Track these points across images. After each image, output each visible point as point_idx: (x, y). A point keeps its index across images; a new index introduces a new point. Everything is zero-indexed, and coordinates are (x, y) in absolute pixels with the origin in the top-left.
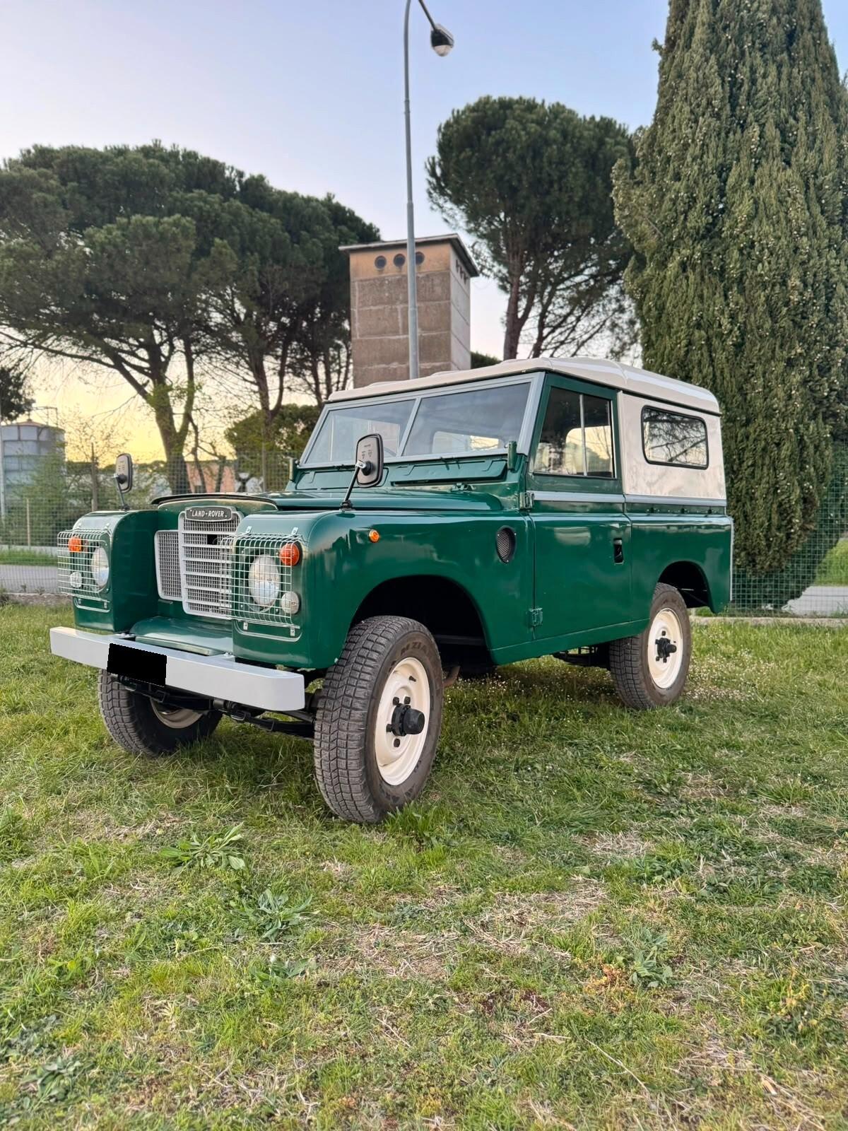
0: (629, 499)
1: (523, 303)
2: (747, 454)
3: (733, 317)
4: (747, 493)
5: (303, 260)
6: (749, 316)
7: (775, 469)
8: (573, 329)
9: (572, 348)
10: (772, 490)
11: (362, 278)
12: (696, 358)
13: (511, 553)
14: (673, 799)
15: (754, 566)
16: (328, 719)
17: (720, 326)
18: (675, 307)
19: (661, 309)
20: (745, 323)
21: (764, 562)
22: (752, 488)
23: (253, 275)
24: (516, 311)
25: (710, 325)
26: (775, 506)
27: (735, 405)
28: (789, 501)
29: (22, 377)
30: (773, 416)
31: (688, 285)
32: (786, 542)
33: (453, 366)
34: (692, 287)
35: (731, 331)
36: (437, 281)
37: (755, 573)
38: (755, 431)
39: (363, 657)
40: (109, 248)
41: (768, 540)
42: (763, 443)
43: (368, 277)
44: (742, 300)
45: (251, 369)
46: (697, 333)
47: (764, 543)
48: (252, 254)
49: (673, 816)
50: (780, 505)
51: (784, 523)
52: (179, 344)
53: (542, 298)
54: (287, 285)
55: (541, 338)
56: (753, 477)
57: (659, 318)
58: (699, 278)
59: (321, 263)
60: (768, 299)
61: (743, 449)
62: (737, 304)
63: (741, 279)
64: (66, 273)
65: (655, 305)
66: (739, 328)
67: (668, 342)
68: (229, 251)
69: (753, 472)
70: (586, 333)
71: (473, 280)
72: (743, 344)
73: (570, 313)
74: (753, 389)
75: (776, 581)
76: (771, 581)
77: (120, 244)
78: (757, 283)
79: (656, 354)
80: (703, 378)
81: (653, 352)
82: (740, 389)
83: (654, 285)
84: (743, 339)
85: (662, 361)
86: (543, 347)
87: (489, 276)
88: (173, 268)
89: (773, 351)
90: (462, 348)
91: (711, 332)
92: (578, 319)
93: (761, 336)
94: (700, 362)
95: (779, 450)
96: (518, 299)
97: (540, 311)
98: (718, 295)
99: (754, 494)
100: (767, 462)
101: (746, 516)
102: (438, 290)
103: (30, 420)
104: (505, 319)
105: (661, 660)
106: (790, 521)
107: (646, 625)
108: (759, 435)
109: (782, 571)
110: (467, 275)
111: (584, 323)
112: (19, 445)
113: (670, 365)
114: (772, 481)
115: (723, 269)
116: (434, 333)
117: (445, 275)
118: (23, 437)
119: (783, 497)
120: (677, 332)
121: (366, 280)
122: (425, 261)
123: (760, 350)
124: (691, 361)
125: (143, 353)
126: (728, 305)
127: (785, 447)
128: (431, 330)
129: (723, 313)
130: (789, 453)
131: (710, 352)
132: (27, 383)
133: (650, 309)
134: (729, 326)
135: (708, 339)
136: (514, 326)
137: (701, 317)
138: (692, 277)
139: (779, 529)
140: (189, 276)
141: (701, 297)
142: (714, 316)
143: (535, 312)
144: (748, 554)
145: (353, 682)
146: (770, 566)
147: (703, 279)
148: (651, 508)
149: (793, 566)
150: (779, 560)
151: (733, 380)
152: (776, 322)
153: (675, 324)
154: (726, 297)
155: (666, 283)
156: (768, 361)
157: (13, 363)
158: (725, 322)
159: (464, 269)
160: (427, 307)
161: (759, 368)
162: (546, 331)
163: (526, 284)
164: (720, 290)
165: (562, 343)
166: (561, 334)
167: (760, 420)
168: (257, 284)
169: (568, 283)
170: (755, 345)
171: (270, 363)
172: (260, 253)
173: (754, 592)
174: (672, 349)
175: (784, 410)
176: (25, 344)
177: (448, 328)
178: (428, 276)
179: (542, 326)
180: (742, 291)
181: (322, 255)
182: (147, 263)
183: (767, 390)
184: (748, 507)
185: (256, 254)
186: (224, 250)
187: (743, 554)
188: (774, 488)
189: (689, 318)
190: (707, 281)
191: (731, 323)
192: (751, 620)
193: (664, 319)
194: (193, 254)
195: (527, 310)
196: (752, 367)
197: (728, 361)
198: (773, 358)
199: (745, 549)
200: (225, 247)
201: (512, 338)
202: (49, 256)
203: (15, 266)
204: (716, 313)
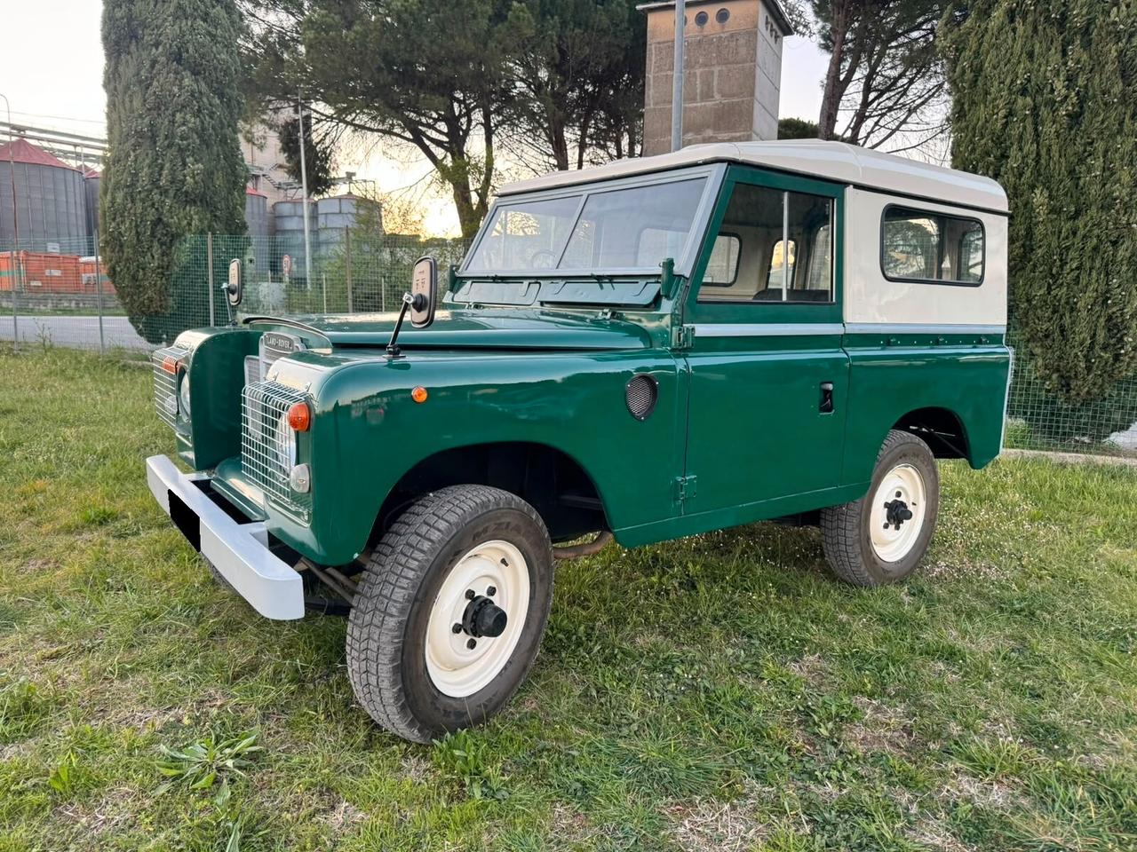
0: (850, 330)
1: (846, 65)
2: (1072, 254)
3: (1071, 79)
4: (1067, 303)
5: (605, 21)
6: (1093, 77)
7: (1107, 274)
8: (904, 93)
9: (902, 115)
10: (1100, 299)
11: (658, 40)
12: (1015, 132)
13: (651, 408)
14: (829, 748)
15: (1068, 391)
16: (360, 622)
17: (1052, 90)
18: (994, 68)
19: (978, 70)
20: (1086, 86)
21: (1081, 387)
22: (1074, 297)
23: (552, 41)
24: (838, 72)
25: (1039, 91)
26: (1102, 320)
27: (1061, 192)
28: (1122, 315)
29: (328, 151)
30: (1110, 207)
31: (1014, 40)
32: (1113, 364)
33: (754, 135)
34: (1019, 42)
35: (1066, 97)
36: (742, 41)
37: (1068, 400)
38: (1086, 225)
39: (411, 546)
40: (405, 16)
41: (1088, 360)
42: (1095, 241)
43: (666, 39)
44: (1085, 57)
45: (551, 141)
46: (1020, 101)
47: (1082, 365)
48: (552, 17)
49: (816, 779)
50: (1110, 318)
51: (1113, 341)
52: (478, 116)
53: (870, 58)
54: (587, 51)
55: (866, 104)
56: (1078, 283)
57: (974, 82)
58: (1030, 29)
59: (625, 25)
60: (1121, 53)
61: (1068, 248)
62: (1078, 62)
63: (1087, 29)
64: (364, 45)
65: (971, 66)
66: (1078, 94)
67: (982, 112)
68: (528, 15)
69: (1078, 277)
70: (920, 97)
71: (786, 39)
72: (1081, 114)
73: (901, 76)
74: (1089, 171)
75: (1095, 411)
76: (1088, 410)
77: (416, 12)
78: (1109, 33)
79: (967, 127)
80: (1023, 158)
81: (964, 124)
82: (1071, 172)
83: (973, 42)
84: (1081, 108)
85: (974, 136)
86: (867, 114)
87: (804, 34)
88: (469, 36)
89: (1121, 123)
90: (768, 117)
91: (1039, 99)
92: (911, 82)
93: (1105, 104)
94: (1021, 137)
95: (1116, 251)
96: (841, 60)
97: (866, 73)
98: (1053, 50)
99: (1076, 303)
100: (1097, 264)
101: (1062, 330)
102: (743, 51)
103: (350, 193)
104: (825, 82)
105: (892, 527)
106: (1121, 340)
107: (867, 487)
108: (1090, 231)
109: (1105, 399)
110: (779, 33)
111: (918, 86)
112: (340, 217)
113: (983, 142)
114: (1102, 288)
115: (1064, 17)
116: (735, 100)
117: (752, 34)
118: (345, 210)
119: (1114, 309)
120: (995, 99)
121: (664, 42)
122: (731, 19)
123: (1103, 122)
124: (1010, 136)
125: (443, 126)
126: (1065, 64)
127: (1125, 246)
128: (733, 96)
129: (1057, 75)
130: (1128, 255)
131: (1036, 124)
132: (333, 157)
133: (964, 72)
134: (1064, 91)
135: (1035, 109)
136: (834, 91)
137: (1029, 80)
138: (1021, 29)
139: (1105, 348)
140: (485, 45)
141: (1031, 55)
142: (1045, 77)
143: (860, 73)
144: (1062, 377)
145: (393, 579)
146: (1088, 393)
147: (1035, 30)
148: (886, 340)
149: (1119, 394)
150: (1101, 386)
151: (1063, 160)
152: (1129, 85)
153: (993, 90)
154: (1064, 53)
155: (987, 37)
156: (1113, 136)
157: (321, 137)
158: (1059, 85)
159: (775, 27)
160: (730, 71)
161: (1100, 146)
162: (872, 96)
163: (851, 41)
164: (1057, 44)
165: (890, 109)
166: (888, 99)
167: (1093, 211)
168: (556, 50)
169: (902, 40)
170: (1097, 115)
171: (570, 135)
172: (561, 16)
173: (1065, 422)
174: (987, 121)
175: (1127, 199)
176: (332, 118)
177: (752, 94)
178: (732, 36)
179: (867, 89)
180: (1087, 45)
181: (627, 16)
182: (443, 31)
183: (1107, 173)
184: (1067, 321)
185: (556, 17)
186: (521, 14)
187: (1055, 376)
188: (1104, 298)
189: (1012, 82)
190: (1041, 32)
191: (1068, 88)
192: (1056, 456)
193: (980, 84)
194: (490, 20)
195: (851, 72)
196: (1091, 143)
197: (1058, 137)
198: (1120, 131)
199: (1058, 370)
200: (522, 11)
201: (830, 103)
202: (349, 26)
203: (316, 38)
204: (1048, 74)
